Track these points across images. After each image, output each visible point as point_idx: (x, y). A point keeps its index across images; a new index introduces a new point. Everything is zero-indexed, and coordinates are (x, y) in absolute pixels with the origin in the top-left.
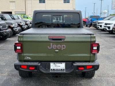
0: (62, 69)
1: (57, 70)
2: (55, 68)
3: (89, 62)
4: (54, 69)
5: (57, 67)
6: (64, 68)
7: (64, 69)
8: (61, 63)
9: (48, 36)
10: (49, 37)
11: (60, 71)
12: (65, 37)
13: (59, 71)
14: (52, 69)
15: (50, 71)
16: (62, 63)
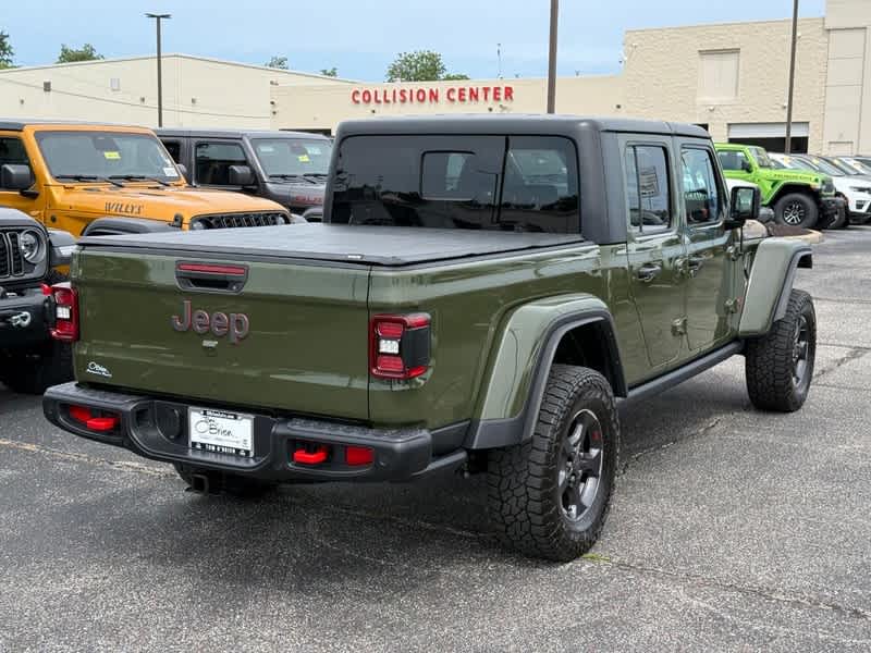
0: (238, 451)
1: (218, 452)
2: (211, 440)
3: (367, 424)
4: (203, 445)
5: (220, 436)
6: (249, 446)
7: (247, 452)
8: (236, 418)
9: (176, 258)
10: (179, 264)
11: (232, 462)
12: (246, 270)
13: (225, 460)
14: (194, 444)
15: (186, 452)
16: (240, 415)
